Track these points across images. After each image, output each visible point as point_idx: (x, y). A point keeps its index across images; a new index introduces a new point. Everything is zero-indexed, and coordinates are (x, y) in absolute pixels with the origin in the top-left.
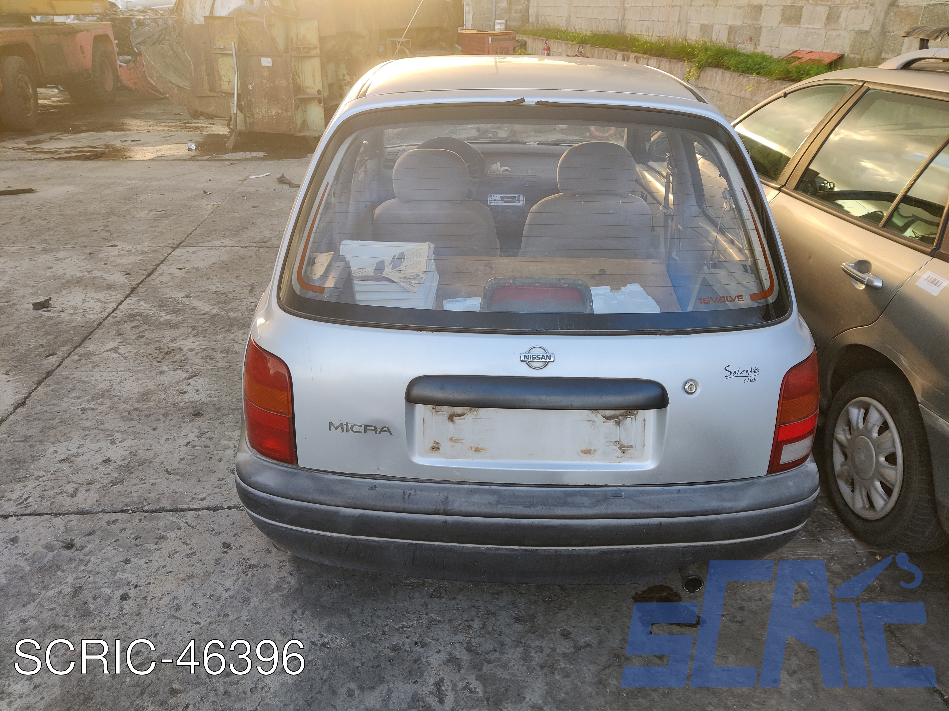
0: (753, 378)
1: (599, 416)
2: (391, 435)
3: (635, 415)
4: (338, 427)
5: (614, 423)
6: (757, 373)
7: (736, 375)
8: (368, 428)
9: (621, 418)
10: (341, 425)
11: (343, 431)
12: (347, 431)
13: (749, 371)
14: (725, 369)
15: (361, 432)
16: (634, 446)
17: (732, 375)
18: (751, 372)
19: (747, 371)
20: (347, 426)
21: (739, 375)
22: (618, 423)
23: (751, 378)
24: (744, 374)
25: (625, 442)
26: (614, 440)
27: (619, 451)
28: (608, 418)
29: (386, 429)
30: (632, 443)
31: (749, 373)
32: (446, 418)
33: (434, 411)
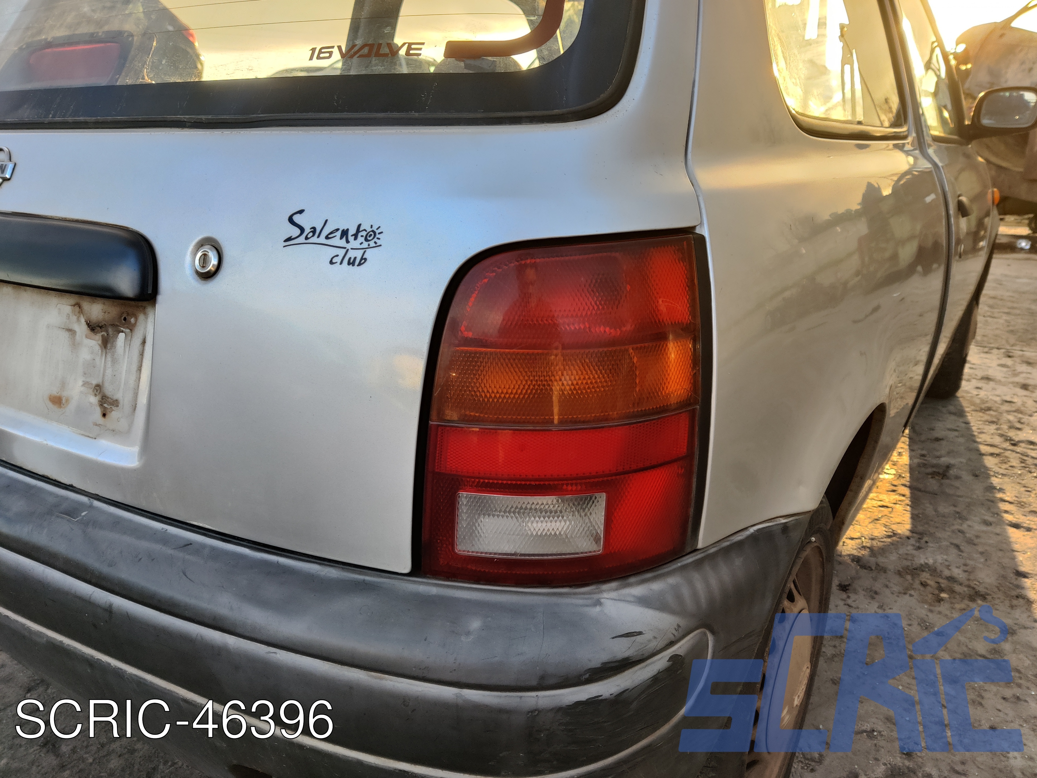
0: (358, 254)
1: (83, 320)
3: (132, 328)
5: (100, 342)
6: (372, 244)
7: (314, 239)
9: (110, 330)
13: (352, 231)
14: (291, 220)
16: (120, 405)
17: (302, 239)
18: (356, 236)
19: (345, 233)
21: (322, 240)
22: (106, 343)
23: (352, 254)
24: (336, 241)
25: (109, 390)
26: (94, 382)
27: (98, 412)
28: (93, 327)
30: (119, 396)
31: (351, 239)
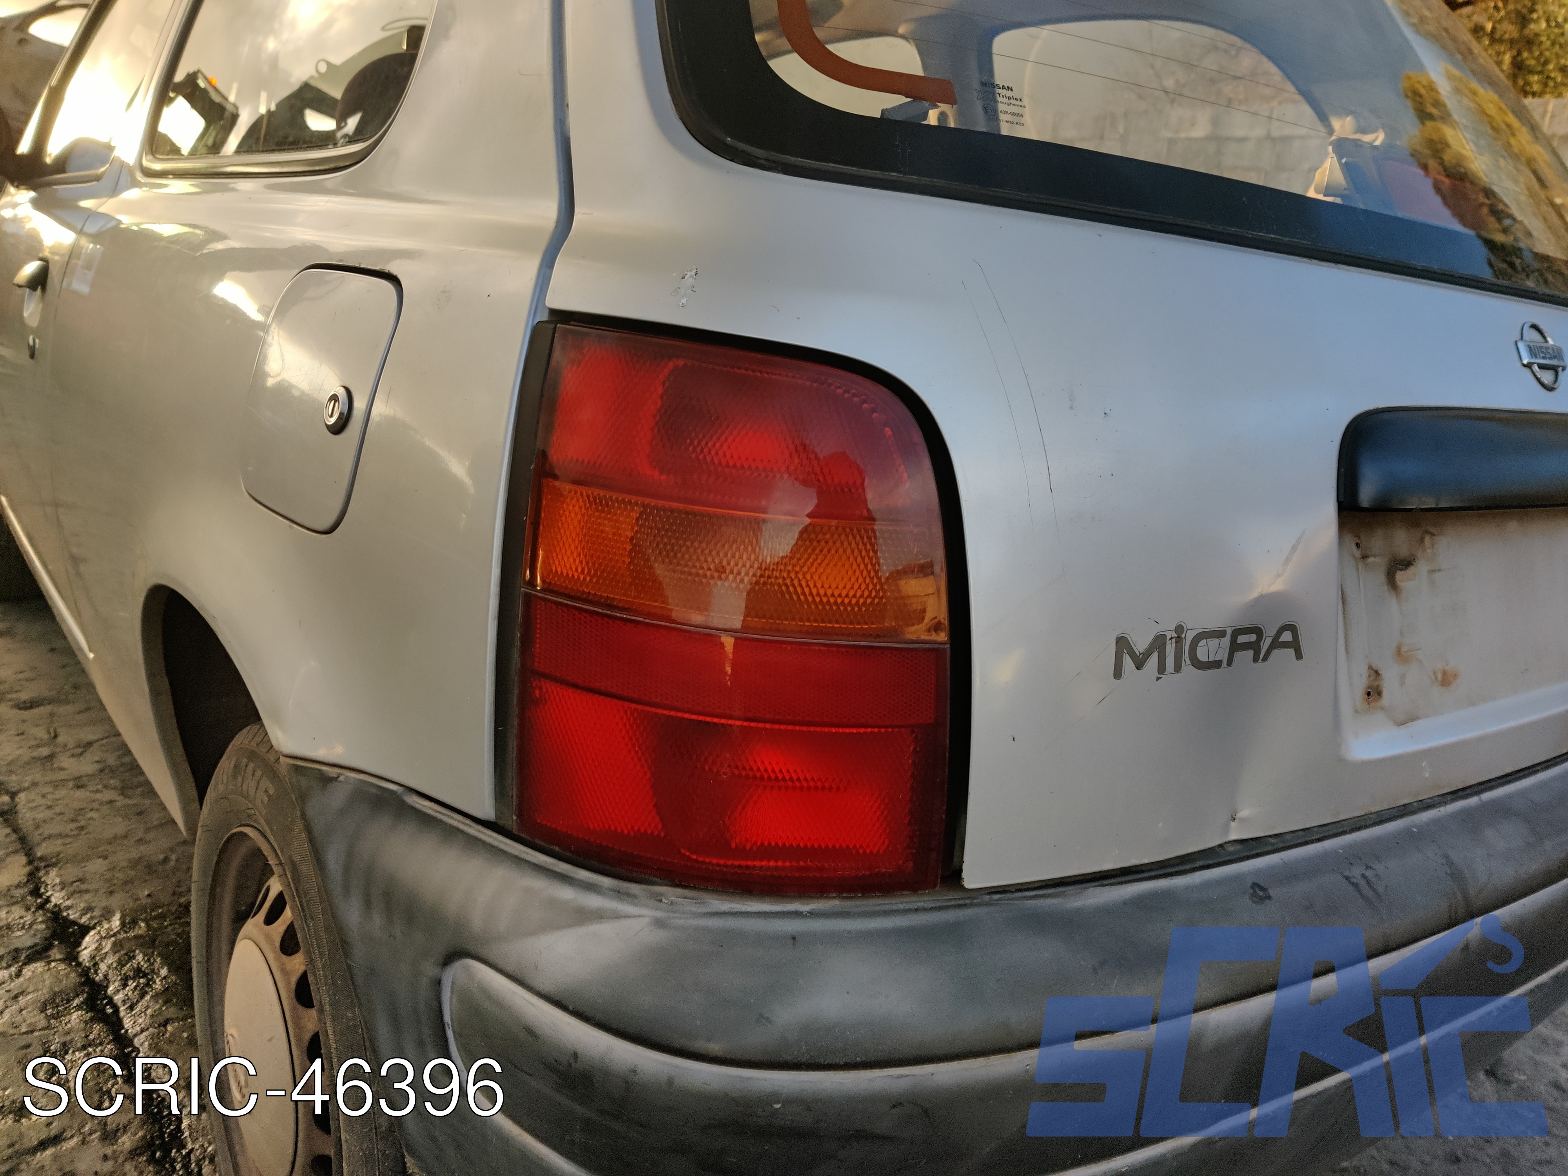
2: (1299, 656)
4: (1148, 654)
8: (1241, 639)
10: (1159, 643)
11: (1162, 669)
12: (1178, 668)
15: (1217, 664)
20: (1179, 640)
29: (1287, 636)
32: (1381, 577)
33: (1357, 553)
